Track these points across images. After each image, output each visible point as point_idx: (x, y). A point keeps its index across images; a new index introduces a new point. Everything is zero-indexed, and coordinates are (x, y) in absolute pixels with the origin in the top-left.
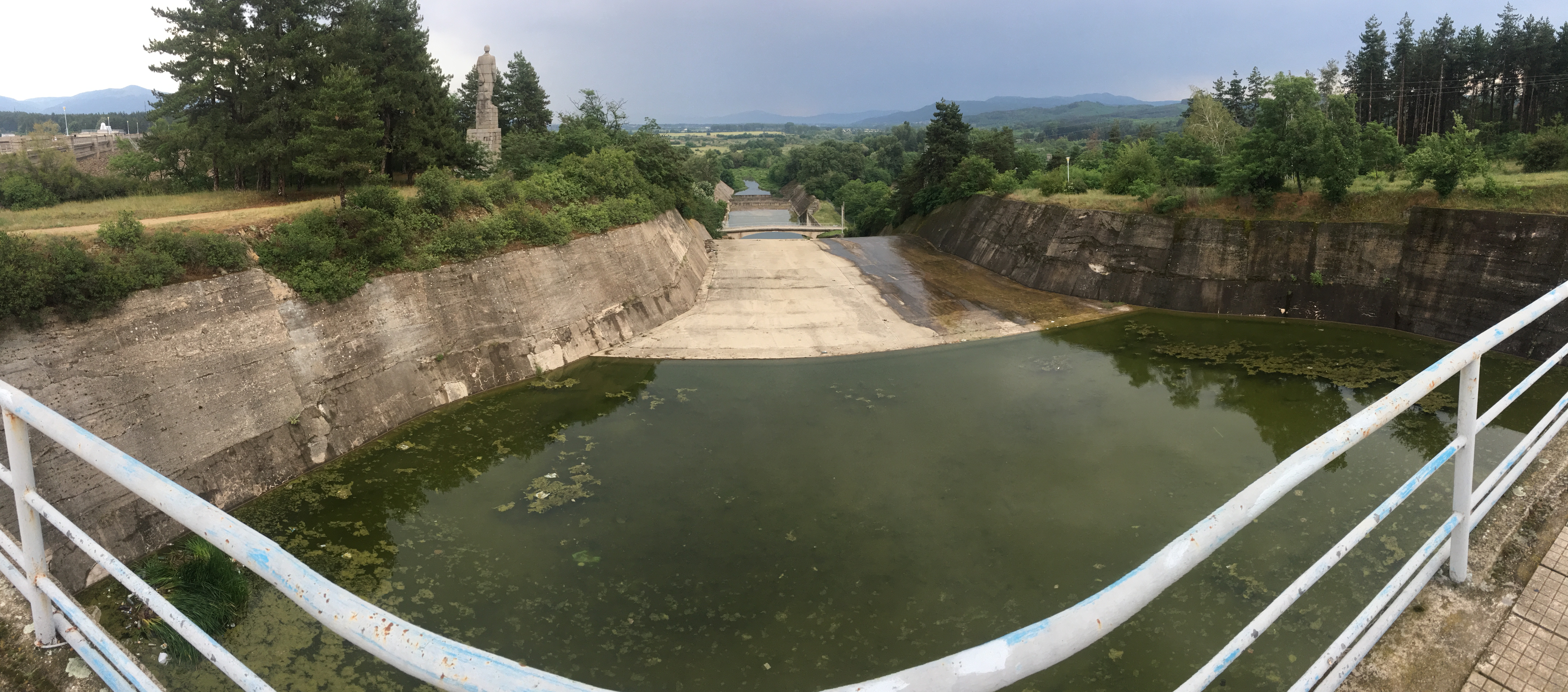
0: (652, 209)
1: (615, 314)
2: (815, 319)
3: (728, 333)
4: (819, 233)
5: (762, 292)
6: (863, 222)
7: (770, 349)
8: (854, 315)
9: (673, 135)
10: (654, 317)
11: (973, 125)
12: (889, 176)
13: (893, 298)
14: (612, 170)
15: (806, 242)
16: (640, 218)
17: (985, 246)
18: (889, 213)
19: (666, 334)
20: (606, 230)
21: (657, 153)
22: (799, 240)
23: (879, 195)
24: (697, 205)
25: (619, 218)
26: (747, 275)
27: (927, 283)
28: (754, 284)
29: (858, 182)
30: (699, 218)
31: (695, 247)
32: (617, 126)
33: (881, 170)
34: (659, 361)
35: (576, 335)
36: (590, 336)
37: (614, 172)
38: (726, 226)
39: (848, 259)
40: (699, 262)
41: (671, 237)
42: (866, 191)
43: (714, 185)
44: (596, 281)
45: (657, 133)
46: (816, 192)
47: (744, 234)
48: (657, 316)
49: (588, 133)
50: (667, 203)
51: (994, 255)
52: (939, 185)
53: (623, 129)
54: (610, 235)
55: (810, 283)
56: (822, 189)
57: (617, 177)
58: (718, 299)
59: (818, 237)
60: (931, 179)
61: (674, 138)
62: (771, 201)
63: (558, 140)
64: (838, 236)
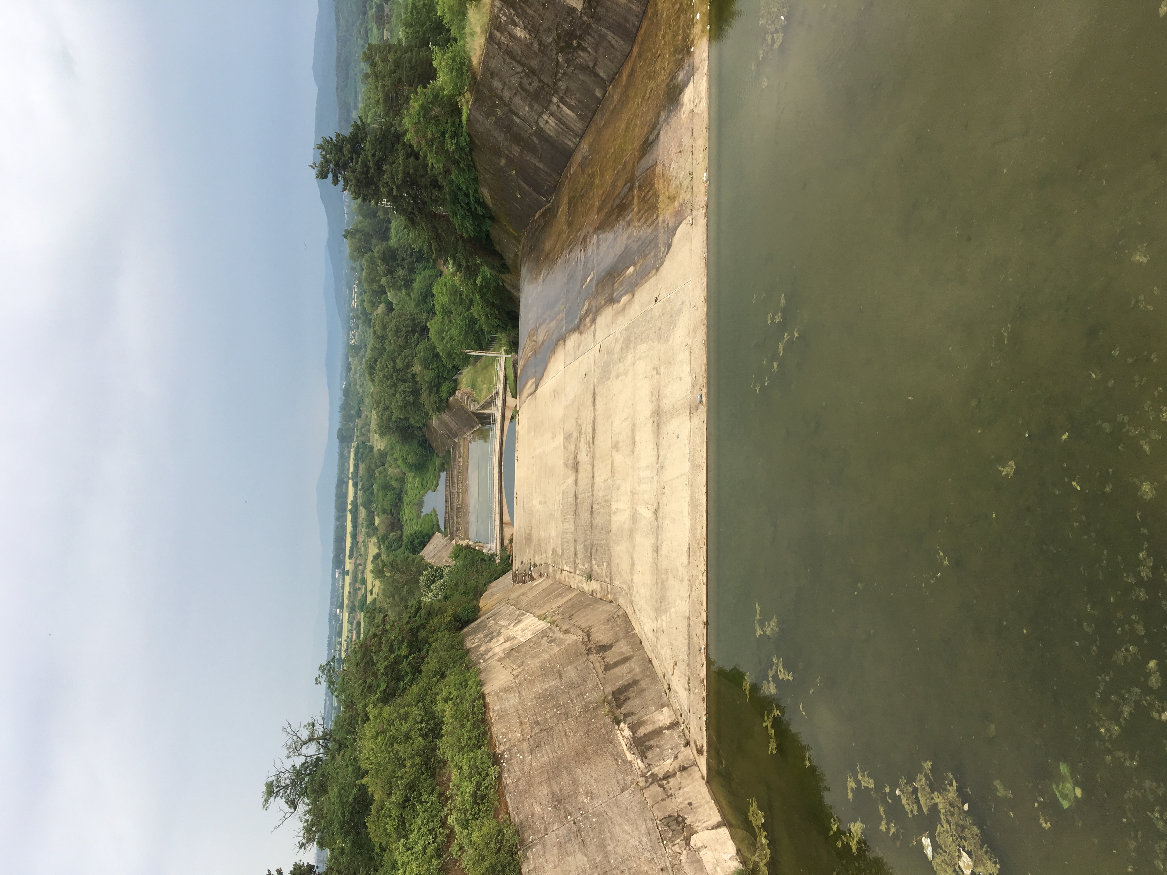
0: (461, 673)
1: (634, 738)
2: (645, 410)
3: (664, 551)
4: (509, 394)
5: (599, 494)
6: (496, 322)
7: (691, 484)
8: (643, 347)
9: (345, 633)
10: (638, 670)
11: (354, 115)
12: (427, 273)
13: (621, 284)
14: (396, 746)
15: (523, 419)
16: (475, 695)
17: (552, 121)
18: (484, 278)
19: (665, 652)
20: (495, 755)
21: (374, 664)
22: (519, 428)
23: (455, 292)
24: (457, 596)
25: (476, 733)
26: (571, 516)
27: (601, 227)
28: (586, 506)
29: (433, 326)
30: (478, 593)
31: (525, 600)
32: (327, 736)
33: (416, 285)
34: (709, 662)
35: (673, 806)
36: (672, 781)
37: (399, 743)
38: (492, 547)
39: (553, 351)
40: (549, 593)
41: (507, 640)
42: (447, 313)
43: (428, 566)
44: (579, 771)
45: (341, 661)
46: (444, 395)
47: (506, 518)
48: (635, 667)
49: (333, 792)
50: (453, 647)
51: (570, 107)
52: (447, 189)
53: (331, 726)
54: (502, 748)
55: (587, 414)
56: (439, 384)
57: (408, 737)
58: (609, 564)
59: (514, 396)
60: (436, 201)
61: (351, 631)
62: (455, 472)
63: (342, 851)
64: (515, 364)
